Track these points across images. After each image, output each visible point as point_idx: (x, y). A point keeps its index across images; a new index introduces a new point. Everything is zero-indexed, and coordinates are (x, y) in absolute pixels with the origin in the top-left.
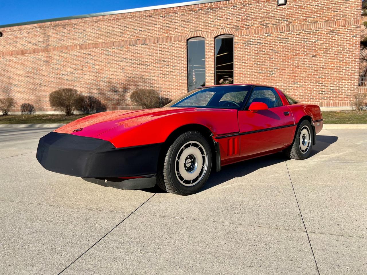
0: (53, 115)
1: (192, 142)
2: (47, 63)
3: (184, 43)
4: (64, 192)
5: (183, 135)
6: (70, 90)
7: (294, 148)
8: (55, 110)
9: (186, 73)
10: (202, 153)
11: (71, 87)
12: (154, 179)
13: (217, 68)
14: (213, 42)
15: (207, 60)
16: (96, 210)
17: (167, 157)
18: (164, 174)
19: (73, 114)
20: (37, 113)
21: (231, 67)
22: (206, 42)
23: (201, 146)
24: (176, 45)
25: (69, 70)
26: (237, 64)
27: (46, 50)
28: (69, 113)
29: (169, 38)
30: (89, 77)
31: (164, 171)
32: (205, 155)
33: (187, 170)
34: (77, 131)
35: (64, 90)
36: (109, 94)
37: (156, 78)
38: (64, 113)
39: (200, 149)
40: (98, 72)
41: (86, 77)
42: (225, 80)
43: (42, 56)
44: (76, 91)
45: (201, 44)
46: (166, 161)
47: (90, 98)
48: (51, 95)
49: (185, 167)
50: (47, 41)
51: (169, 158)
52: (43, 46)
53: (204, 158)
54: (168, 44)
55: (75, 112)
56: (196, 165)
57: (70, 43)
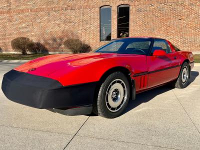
0: (14, 54)
1: (117, 80)
2: (10, 20)
3: (98, 10)
4: (22, 114)
5: (112, 75)
6: (25, 38)
7: (178, 81)
8: (15, 51)
9: (99, 28)
10: (124, 87)
11: (25, 36)
12: (91, 108)
13: (119, 26)
14: (116, 9)
15: (112, 21)
16: (47, 131)
17: (100, 92)
18: (98, 104)
19: (27, 54)
20: (4, 53)
21: (128, 25)
22: (112, 9)
23: (123, 82)
24: (93, 10)
25: (24, 25)
26: (131, 23)
27: (9, 12)
28: (24, 53)
29: (89, 6)
30: (37, 30)
31: (98, 101)
32: (126, 89)
33: (113, 100)
34: (32, 70)
35: (21, 38)
36: (50, 42)
37: (80, 32)
38: (21, 53)
39: (122, 85)
40: (43, 27)
41: (35, 30)
42: (123, 34)
43: (6, 16)
44: (28, 39)
45: (109, 11)
46: (99, 94)
47: (38, 44)
48: (12, 41)
49: (112, 98)
50: (9, 6)
51: (102, 92)
52: (7, 9)
53: (124, 91)
54: (88, 10)
55: (28, 53)
56: (119, 96)
57: (24, 7)
